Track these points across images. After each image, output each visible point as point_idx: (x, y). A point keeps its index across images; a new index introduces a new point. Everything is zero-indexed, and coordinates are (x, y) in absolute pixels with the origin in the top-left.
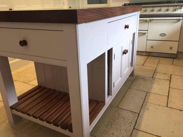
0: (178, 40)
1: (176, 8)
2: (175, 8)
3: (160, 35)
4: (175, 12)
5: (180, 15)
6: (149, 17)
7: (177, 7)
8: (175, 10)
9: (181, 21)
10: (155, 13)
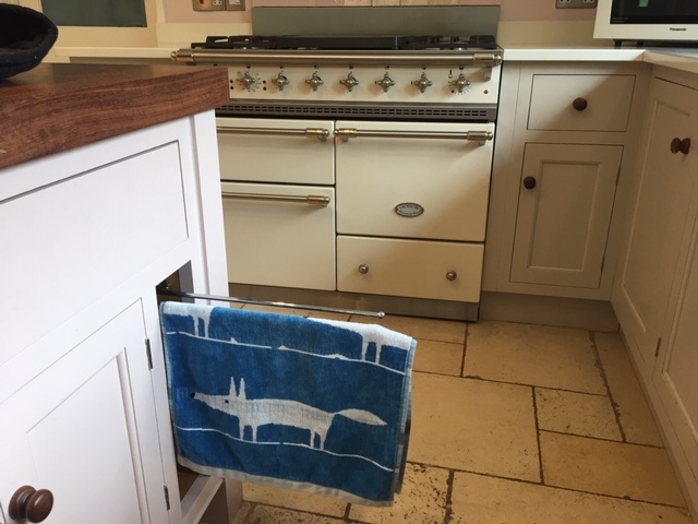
0: (482, 239)
1: (461, 78)
2: (456, 73)
3: (396, 209)
4: (457, 98)
5: (483, 112)
6: (335, 119)
7: (468, 72)
8: (457, 86)
9: (489, 143)
10: (362, 95)
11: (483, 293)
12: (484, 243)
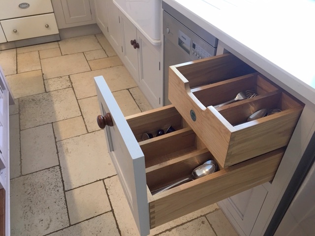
3: (19, 6)
11: (59, 30)
12: (54, 12)
